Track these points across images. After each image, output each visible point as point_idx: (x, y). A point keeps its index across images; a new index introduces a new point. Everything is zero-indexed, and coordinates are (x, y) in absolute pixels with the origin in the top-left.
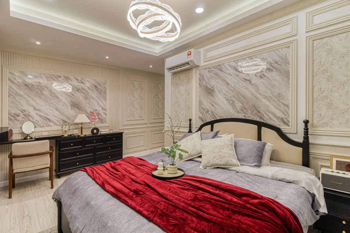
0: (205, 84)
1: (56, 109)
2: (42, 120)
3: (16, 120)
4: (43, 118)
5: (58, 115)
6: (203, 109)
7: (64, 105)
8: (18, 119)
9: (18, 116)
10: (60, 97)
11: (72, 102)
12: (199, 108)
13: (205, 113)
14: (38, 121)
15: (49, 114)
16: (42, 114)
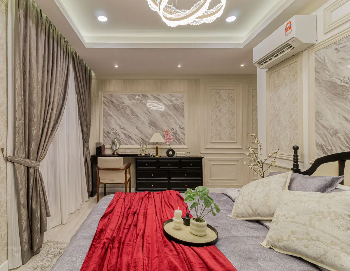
0: (328, 77)
1: (136, 128)
2: (126, 138)
3: (108, 137)
4: (127, 136)
5: (138, 133)
6: (326, 129)
7: (142, 123)
8: (109, 136)
9: (110, 133)
10: (139, 116)
11: (150, 121)
12: (316, 125)
13: (329, 137)
14: (123, 139)
15: (131, 132)
16: (125, 132)
